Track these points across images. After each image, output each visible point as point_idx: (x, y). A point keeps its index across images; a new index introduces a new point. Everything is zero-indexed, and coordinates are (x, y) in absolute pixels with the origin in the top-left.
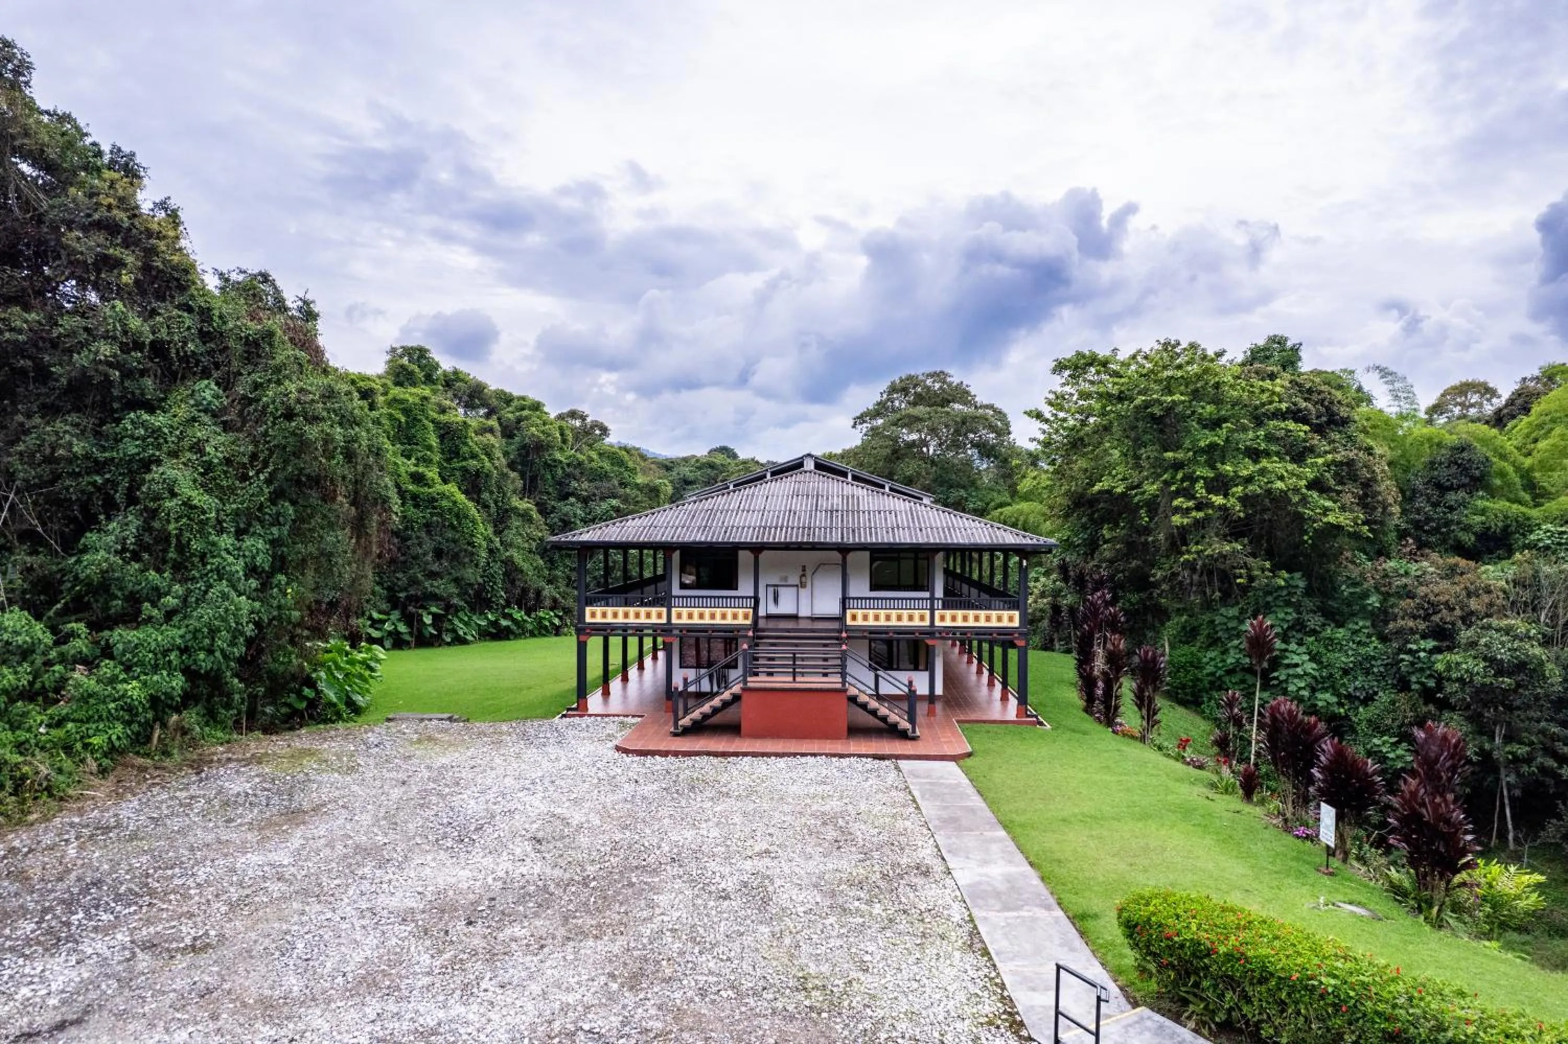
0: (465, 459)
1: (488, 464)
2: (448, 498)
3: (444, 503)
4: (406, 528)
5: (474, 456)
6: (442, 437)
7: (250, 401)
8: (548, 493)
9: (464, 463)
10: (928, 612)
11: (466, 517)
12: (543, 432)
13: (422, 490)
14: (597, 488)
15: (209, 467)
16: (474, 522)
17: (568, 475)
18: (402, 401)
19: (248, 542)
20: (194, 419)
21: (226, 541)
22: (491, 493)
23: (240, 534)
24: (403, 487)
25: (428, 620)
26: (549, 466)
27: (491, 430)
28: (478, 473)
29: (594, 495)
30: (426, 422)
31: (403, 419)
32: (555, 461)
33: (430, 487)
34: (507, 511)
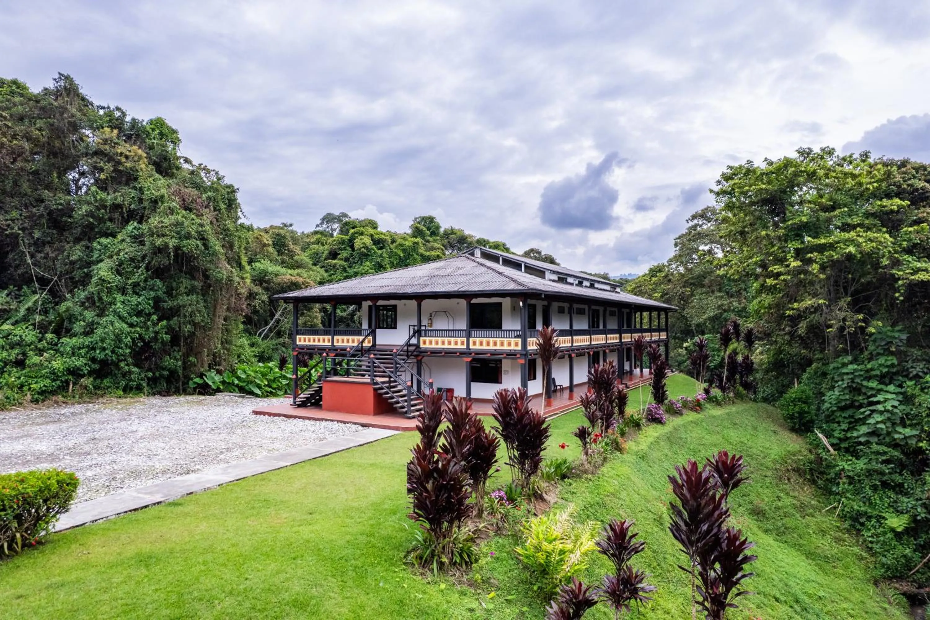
10: (465, 339)
30: (416, 256)
31: (402, 255)
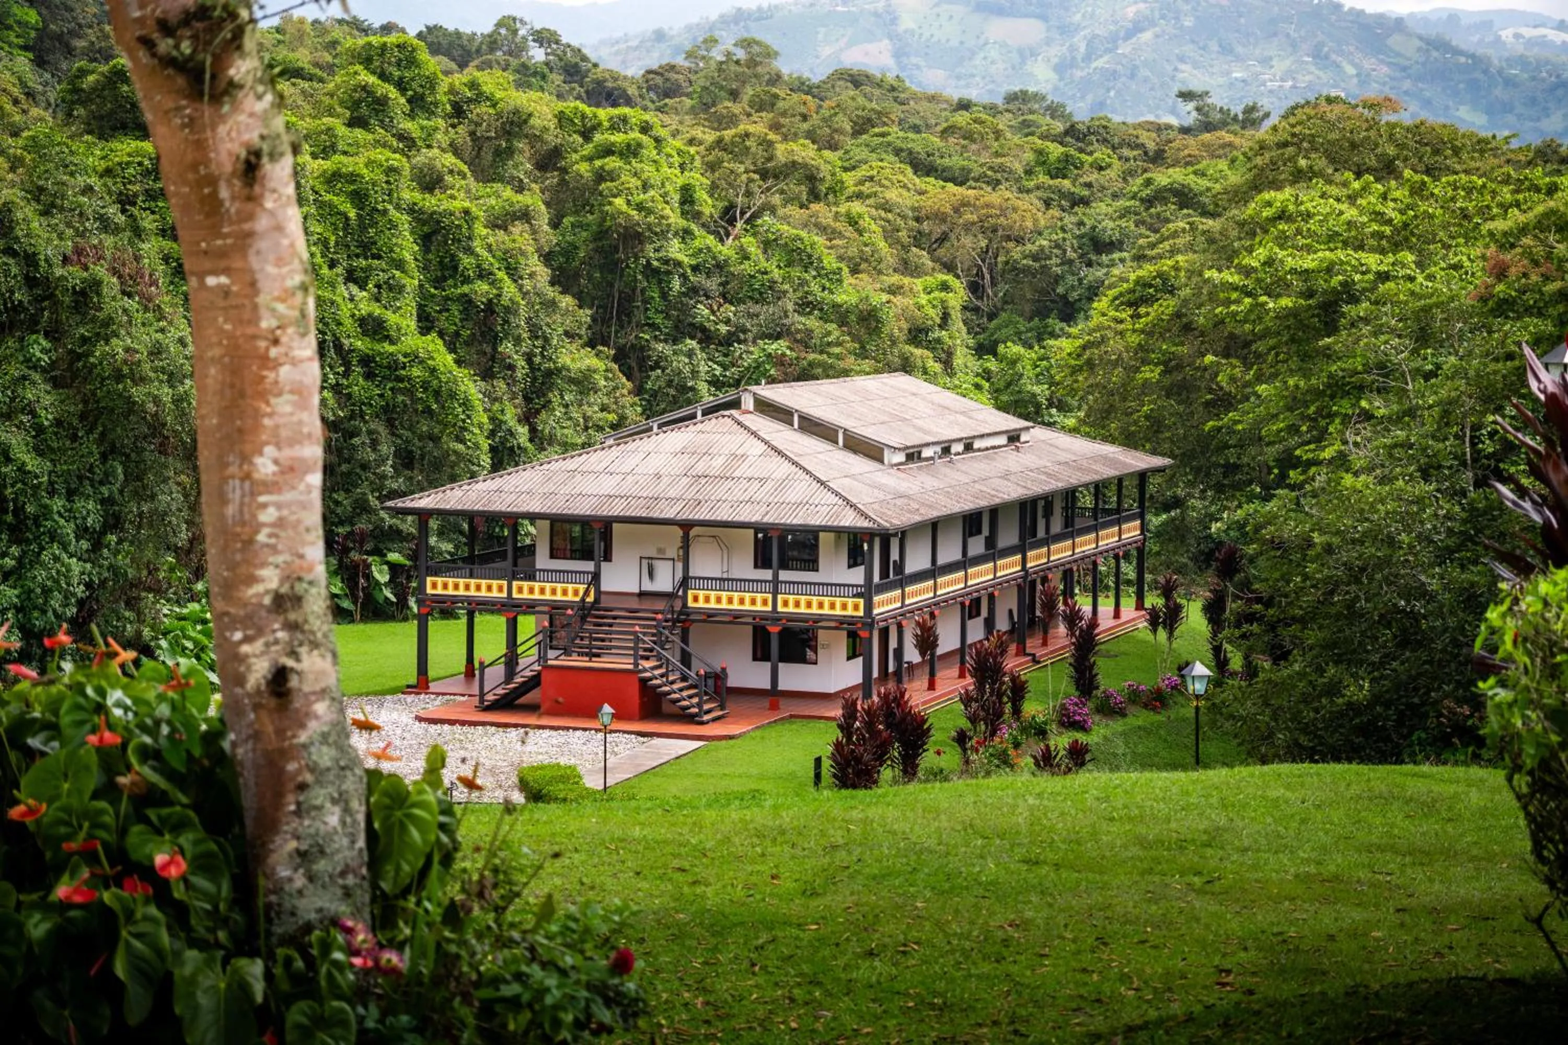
0: (467, 280)
1: (509, 289)
2: (422, 362)
3: (416, 372)
4: (352, 417)
5: (484, 274)
6: (425, 241)
7: (79, 357)
8: (653, 326)
9: (466, 289)
10: (770, 596)
11: (453, 395)
12: (640, 207)
13: (378, 347)
14: (751, 316)
15: (40, 430)
16: (466, 404)
17: (694, 291)
18: (353, 178)
19: (79, 504)
20: (24, 378)
21: (58, 504)
22: (518, 341)
23: (71, 494)
24: (346, 342)
25: (381, 575)
26: (656, 271)
27: (525, 216)
28: (490, 307)
29: (745, 331)
30: (395, 213)
31: (352, 214)
32: (666, 262)
33: (392, 343)
34: (549, 373)
